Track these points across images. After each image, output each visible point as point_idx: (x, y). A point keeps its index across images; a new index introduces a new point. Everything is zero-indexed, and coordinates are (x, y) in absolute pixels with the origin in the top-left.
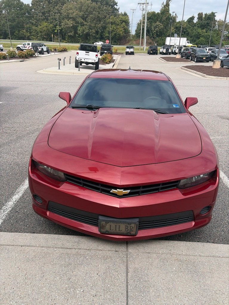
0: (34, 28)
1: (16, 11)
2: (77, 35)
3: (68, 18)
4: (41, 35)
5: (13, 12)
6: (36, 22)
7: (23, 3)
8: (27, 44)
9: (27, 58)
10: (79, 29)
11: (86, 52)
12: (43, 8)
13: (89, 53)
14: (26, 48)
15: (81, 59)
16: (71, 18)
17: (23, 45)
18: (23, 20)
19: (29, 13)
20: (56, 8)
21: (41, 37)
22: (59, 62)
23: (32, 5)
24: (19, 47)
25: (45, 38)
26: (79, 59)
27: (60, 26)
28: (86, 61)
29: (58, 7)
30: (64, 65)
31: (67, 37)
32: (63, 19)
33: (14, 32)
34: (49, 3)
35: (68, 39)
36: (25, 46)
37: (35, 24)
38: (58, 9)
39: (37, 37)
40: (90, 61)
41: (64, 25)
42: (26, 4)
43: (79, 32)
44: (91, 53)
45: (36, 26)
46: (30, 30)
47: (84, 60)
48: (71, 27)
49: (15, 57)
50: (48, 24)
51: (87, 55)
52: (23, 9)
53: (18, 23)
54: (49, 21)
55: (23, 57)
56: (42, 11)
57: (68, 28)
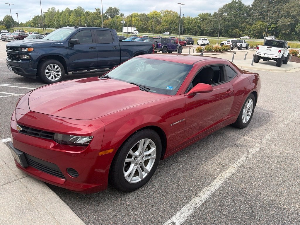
0: (248, 26)
1: (235, 13)
2: (293, 33)
3: (287, 16)
4: (253, 33)
5: (232, 13)
6: (251, 21)
7: (244, 5)
8: (230, 41)
9: (221, 52)
10: (297, 27)
11: (268, 47)
12: (263, 8)
13: (271, 48)
14: (229, 44)
15: (261, 54)
16: (290, 16)
17: (227, 41)
18: (240, 19)
19: (247, 13)
20: (276, 7)
21: (252, 35)
22: (234, 56)
23: (252, 6)
24: (223, 43)
25: (256, 36)
26: (258, 54)
27: (276, 24)
28: (266, 56)
29: (278, 6)
30: (245, 59)
31: (280, 34)
32: (281, 17)
33: (228, 31)
34: (270, 3)
35: (282, 37)
36: (229, 42)
37: (250, 23)
38: (278, 9)
39: (249, 35)
40: (270, 56)
41: (280, 23)
42: (247, 5)
43: (296, 29)
44: (273, 48)
45: (251, 25)
46: (244, 28)
47: (264, 55)
48: (289, 25)
49: (211, 51)
50: (263, 22)
51: (268, 50)
52: (242, 10)
53: (234, 23)
54: (265, 20)
55: (217, 51)
56: (261, 11)
57: (285, 25)
